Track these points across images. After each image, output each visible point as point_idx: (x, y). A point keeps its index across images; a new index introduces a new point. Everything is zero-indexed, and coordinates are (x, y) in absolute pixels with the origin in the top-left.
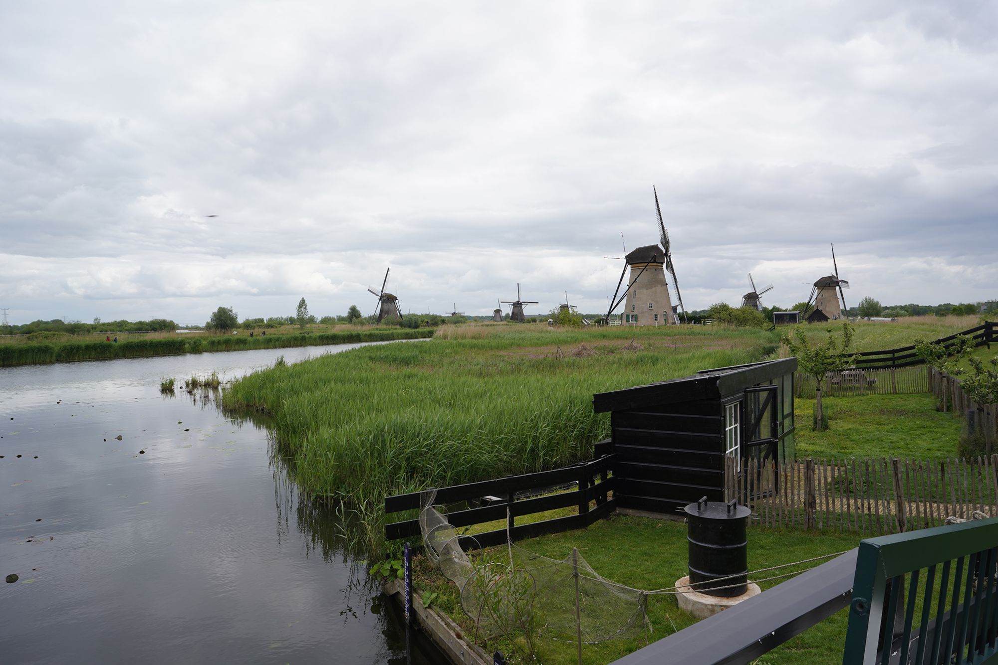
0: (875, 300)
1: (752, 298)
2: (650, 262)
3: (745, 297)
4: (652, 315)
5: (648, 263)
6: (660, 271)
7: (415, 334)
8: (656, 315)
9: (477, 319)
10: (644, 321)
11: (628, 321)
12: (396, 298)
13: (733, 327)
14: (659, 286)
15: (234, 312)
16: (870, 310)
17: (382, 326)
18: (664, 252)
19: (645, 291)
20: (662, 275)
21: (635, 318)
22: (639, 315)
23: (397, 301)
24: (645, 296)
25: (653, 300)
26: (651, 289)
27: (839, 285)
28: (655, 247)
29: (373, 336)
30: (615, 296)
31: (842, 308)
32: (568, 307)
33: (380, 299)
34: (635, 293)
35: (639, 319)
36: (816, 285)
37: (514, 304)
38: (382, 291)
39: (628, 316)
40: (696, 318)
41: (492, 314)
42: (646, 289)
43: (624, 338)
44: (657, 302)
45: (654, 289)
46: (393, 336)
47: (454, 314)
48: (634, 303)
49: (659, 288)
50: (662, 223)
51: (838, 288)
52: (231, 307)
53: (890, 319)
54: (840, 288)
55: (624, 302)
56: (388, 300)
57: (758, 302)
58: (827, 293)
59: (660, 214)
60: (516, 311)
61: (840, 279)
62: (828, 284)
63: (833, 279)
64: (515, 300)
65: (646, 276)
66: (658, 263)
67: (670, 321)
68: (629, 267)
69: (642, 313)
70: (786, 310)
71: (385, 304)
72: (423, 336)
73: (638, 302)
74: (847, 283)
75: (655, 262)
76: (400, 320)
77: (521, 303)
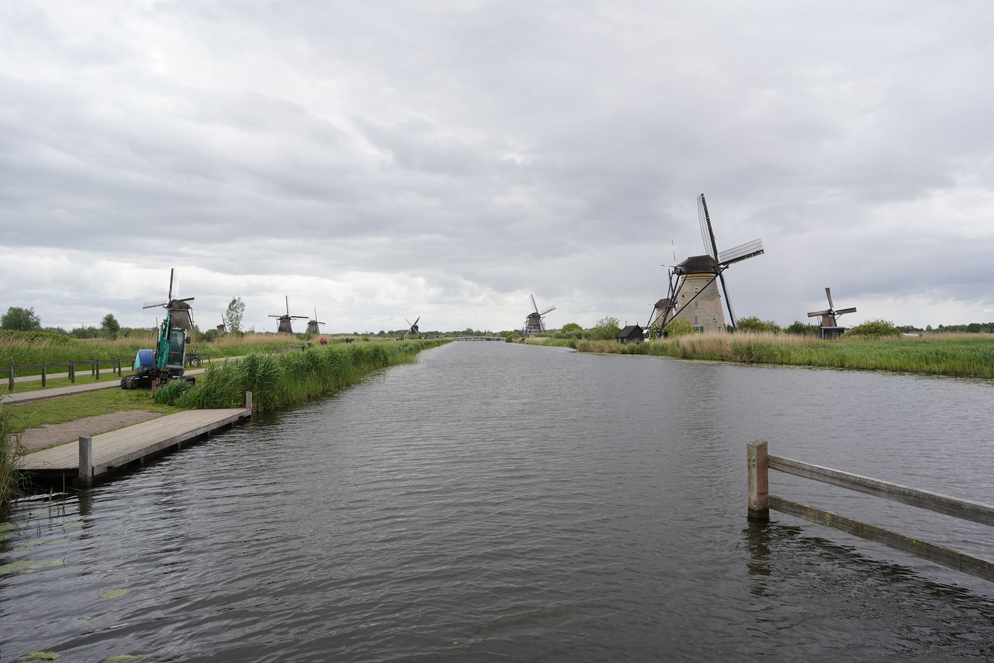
15: (35, 315)
19: (708, 302)
25: (716, 313)
26: (713, 300)
28: (707, 258)
33: (167, 307)
34: (697, 305)
37: (281, 319)
38: (169, 297)
42: (710, 300)
48: (696, 315)
52: (32, 308)
56: (179, 309)
60: (284, 325)
69: (707, 325)
73: (701, 314)
77: (290, 318)
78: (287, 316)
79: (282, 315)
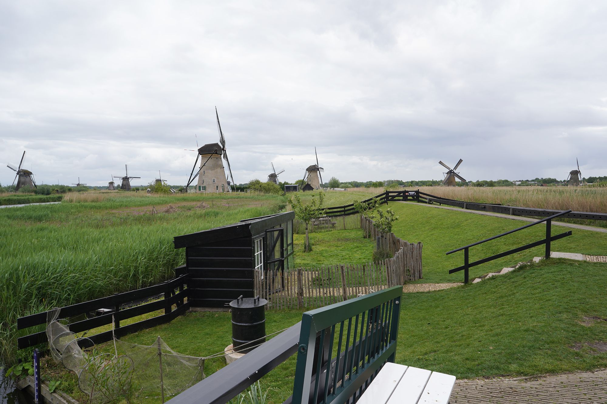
0: (337, 179)
1: (273, 177)
2: (213, 154)
3: (269, 176)
4: (215, 186)
5: (212, 154)
6: (220, 160)
7: (47, 199)
8: (217, 187)
9: (95, 188)
10: (210, 190)
11: (200, 190)
12: (31, 173)
13: (262, 194)
14: (219, 168)
16: (334, 184)
17: (19, 193)
18: (222, 148)
19: (210, 171)
20: (221, 162)
21: (204, 188)
22: (207, 186)
23: (32, 175)
24: (210, 175)
25: (215, 177)
26: (214, 170)
27: (319, 170)
28: (217, 145)
29: (12, 200)
30: (192, 174)
31: (320, 183)
32: (161, 180)
33: (18, 174)
34: (204, 173)
35: (207, 189)
36: (307, 170)
37: (123, 179)
38: (19, 168)
39: (200, 187)
40: (241, 188)
41: (107, 185)
42: (212, 170)
43: (198, 201)
44: (218, 178)
45: (216, 170)
46: (29, 201)
47: (78, 185)
48: (204, 179)
49: (219, 170)
50: (220, 130)
51: (318, 171)
53: (344, 189)
54: (319, 172)
55: (197, 178)
56: (24, 174)
57: (276, 179)
58: (313, 174)
59: (219, 124)
60: (125, 183)
61: (319, 167)
62: (313, 169)
63: (316, 167)
64: (124, 176)
65: (211, 162)
66: (219, 154)
67: (226, 190)
68: (200, 156)
70: (291, 184)
71: (22, 178)
72: (54, 201)
73: (206, 178)
74: (323, 169)
75: (216, 153)
76: (35, 189)
77: (128, 178)
78: (127, 177)
79: (123, 177)
